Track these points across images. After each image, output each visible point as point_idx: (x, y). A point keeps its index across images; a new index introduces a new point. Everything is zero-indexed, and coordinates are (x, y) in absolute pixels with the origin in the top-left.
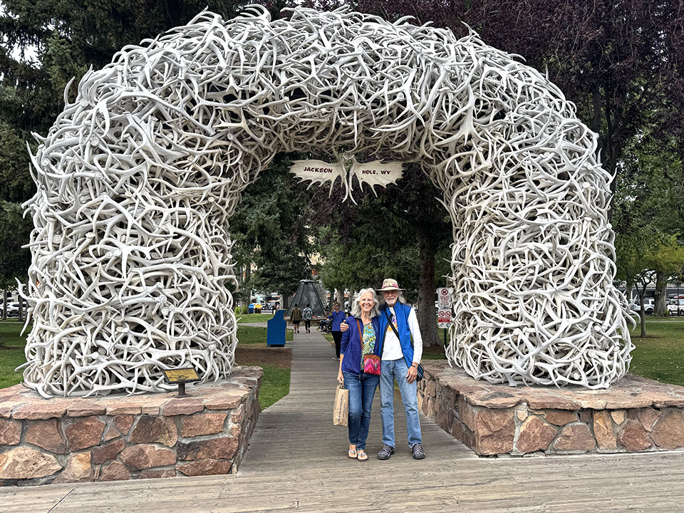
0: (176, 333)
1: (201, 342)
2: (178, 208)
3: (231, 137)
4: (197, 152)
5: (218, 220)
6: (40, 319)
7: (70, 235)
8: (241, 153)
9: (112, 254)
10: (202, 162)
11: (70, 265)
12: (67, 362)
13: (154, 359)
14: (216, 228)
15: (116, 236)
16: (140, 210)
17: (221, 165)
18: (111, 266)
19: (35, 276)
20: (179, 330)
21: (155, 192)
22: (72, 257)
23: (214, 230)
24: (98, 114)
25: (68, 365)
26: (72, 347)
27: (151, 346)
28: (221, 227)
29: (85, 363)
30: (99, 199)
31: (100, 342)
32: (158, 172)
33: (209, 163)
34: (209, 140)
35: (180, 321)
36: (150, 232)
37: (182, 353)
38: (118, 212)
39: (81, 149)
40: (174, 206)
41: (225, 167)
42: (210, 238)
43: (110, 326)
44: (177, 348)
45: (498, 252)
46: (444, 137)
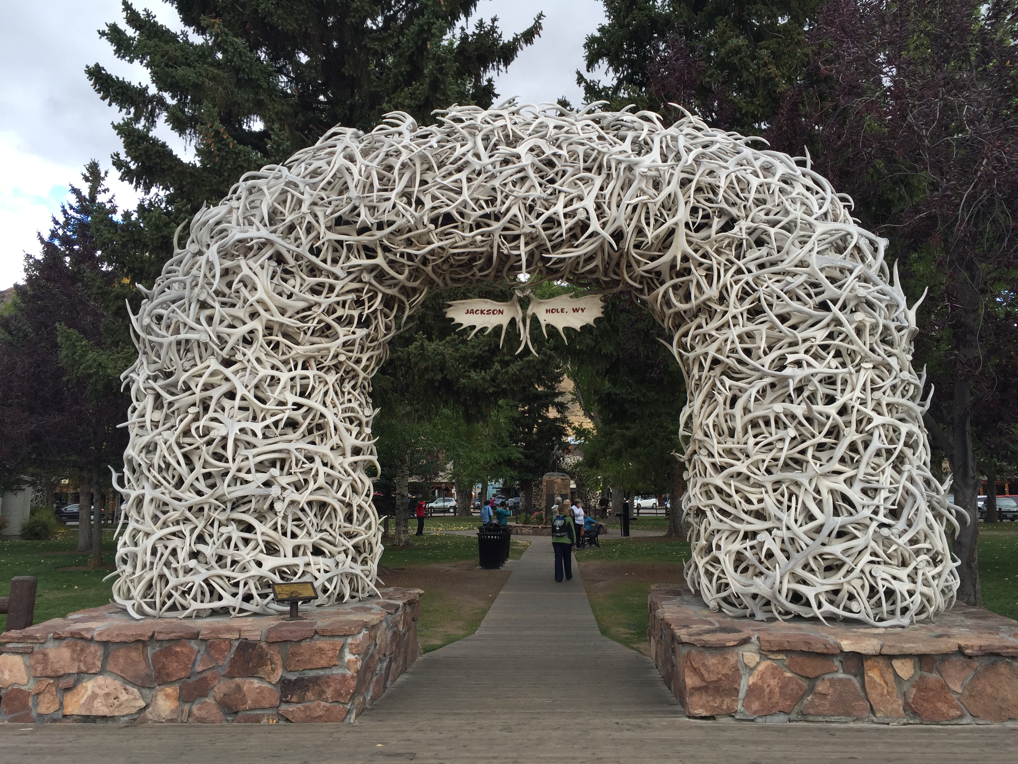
0: (294, 536)
1: (326, 547)
2: (299, 372)
3: (366, 277)
4: (324, 301)
5: (353, 383)
6: (136, 516)
7: (172, 410)
8: (380, 296)
9: (218, 432)
10: (330, 311)
11: (170, 448)
12: (161, 573)
13: (264, 571)
14: (349, 393)
15: (223, 409)
16: (252, 376)
17: (356, 313)
18: (215, 448)
19: (130, 461)
20: (297, 531)
21: (272, 353)
22: (172, 437)
23: (347, 397)
24: (208, 261)
25: (162, 576)
26: (167, 553)
27: (262, 551)
28: (356, 393)
29: (181, 573)
30: (206, 364)
31: (201, 547)
32: (276, 328)
33: (340, 312)
34: (340, 284)
35: (299, 519)
36: (264, 402)
37: (300, 561)
38: (227, 379)
39: (187, 305)
40: (296, 369)
41: (361, 316)
42: (340, 408)
43: (212, 525)
44: (295, 555)
45: (733, 417)
46: (653, 259)
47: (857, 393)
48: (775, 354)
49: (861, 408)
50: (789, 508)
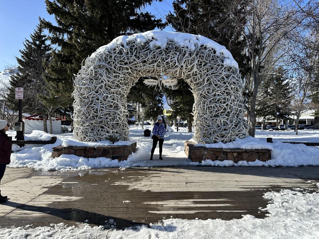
0: (112, 129)
2: (112, 94)
3: (126, 74)
4: (117, 79)
5: (123, 97)
7: (84, 102)
8: (129, 78)
9: (96, 107)
11: (85, 110)
13: (106, 136)
15: (96, 102)
16: (102, 95)
17: (124, 82)
18: (95, 110)
19: (75, 113)
21: (106, 90)
23: (122, 100)
24: (91, 69)
27: (106, 132)
28: (124, 99)
29: (89, 136)
30: (92, 92)
31: (92, 131)
32: (107, 85)
33: (120, 82)
34: (120, 75)
35: (113, 126)
36: (105, 101)
37: (114, 134)
38: (97, 96)
42: (121, 103)
45: (204, 106)
46: (189, 72)
47: (230, 102)
48: (214, 93)
49: (231, 104)
50: (215, 124)
